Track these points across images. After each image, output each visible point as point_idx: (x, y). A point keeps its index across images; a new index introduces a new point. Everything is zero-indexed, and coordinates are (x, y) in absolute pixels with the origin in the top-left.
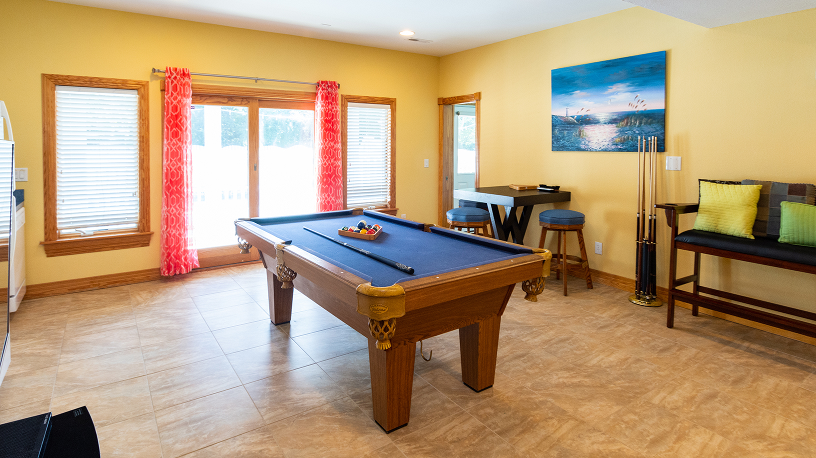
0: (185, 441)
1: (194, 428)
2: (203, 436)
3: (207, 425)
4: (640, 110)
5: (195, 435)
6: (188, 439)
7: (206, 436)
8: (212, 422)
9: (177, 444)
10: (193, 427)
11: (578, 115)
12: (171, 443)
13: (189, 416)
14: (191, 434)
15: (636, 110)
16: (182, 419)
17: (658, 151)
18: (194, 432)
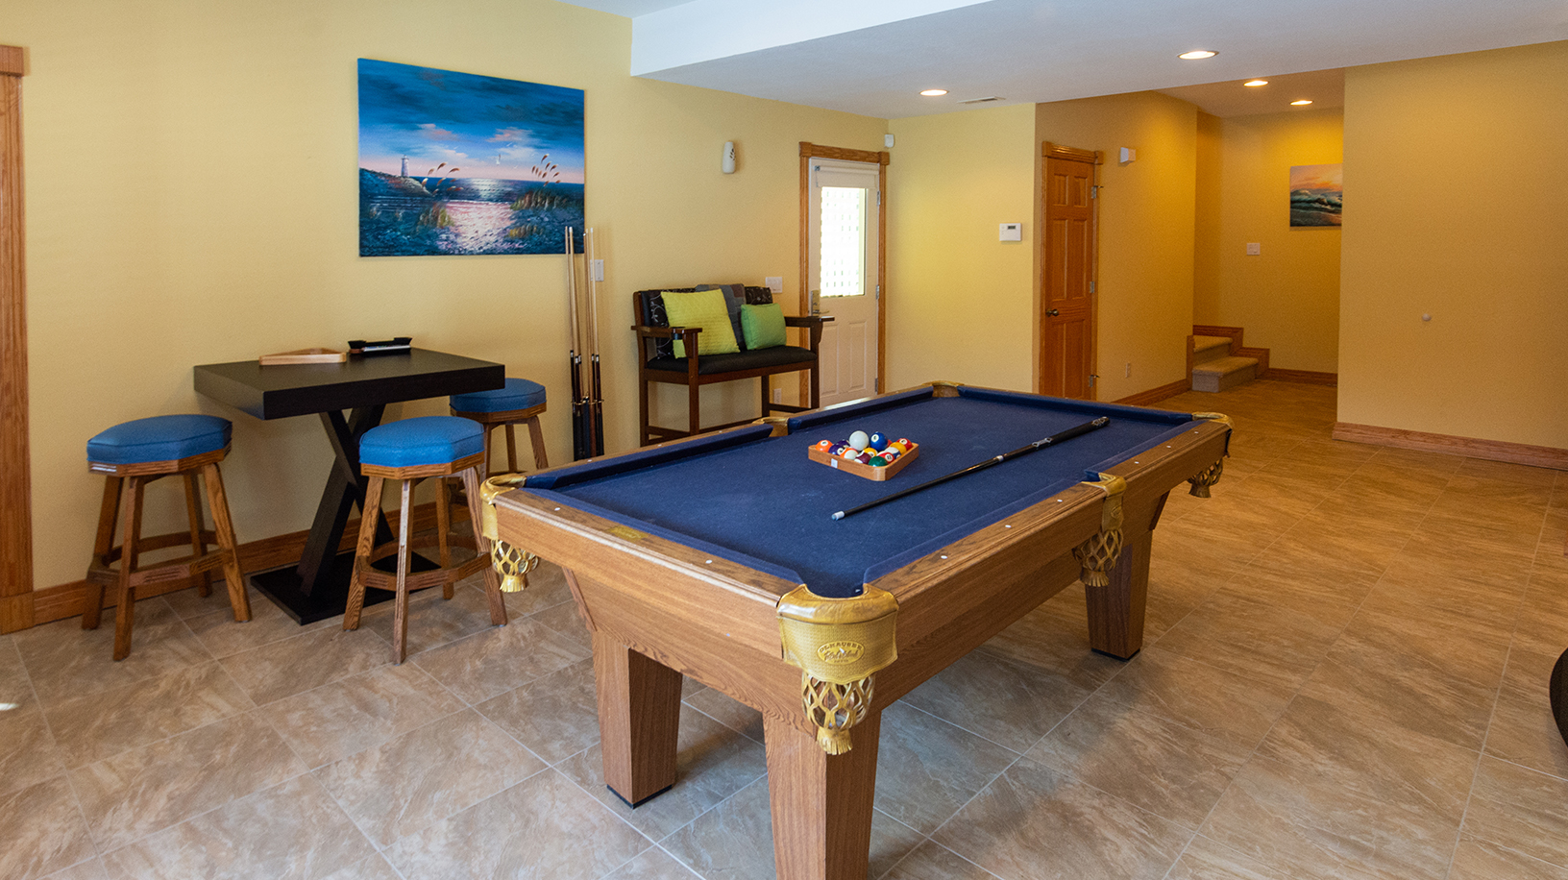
0: (1402, 832)
1: (1370, 837)
2: (1364, 814)
3: (1342, 825)
4: (550, 181)
5: (1378, 827)
6: (1395, 830)
7: (1360, 811)
8: (1329, 821)
9: (1420, 837)
10: (1369, 841)
11: (432, 175)
12: (1429, 847)
13: (1364, 866)
14: (1384, 834)
15: (545, 180)
16: (1379, 871)
17: (575, 252)
18: (1376, 832)
